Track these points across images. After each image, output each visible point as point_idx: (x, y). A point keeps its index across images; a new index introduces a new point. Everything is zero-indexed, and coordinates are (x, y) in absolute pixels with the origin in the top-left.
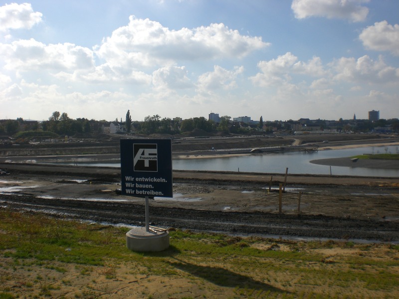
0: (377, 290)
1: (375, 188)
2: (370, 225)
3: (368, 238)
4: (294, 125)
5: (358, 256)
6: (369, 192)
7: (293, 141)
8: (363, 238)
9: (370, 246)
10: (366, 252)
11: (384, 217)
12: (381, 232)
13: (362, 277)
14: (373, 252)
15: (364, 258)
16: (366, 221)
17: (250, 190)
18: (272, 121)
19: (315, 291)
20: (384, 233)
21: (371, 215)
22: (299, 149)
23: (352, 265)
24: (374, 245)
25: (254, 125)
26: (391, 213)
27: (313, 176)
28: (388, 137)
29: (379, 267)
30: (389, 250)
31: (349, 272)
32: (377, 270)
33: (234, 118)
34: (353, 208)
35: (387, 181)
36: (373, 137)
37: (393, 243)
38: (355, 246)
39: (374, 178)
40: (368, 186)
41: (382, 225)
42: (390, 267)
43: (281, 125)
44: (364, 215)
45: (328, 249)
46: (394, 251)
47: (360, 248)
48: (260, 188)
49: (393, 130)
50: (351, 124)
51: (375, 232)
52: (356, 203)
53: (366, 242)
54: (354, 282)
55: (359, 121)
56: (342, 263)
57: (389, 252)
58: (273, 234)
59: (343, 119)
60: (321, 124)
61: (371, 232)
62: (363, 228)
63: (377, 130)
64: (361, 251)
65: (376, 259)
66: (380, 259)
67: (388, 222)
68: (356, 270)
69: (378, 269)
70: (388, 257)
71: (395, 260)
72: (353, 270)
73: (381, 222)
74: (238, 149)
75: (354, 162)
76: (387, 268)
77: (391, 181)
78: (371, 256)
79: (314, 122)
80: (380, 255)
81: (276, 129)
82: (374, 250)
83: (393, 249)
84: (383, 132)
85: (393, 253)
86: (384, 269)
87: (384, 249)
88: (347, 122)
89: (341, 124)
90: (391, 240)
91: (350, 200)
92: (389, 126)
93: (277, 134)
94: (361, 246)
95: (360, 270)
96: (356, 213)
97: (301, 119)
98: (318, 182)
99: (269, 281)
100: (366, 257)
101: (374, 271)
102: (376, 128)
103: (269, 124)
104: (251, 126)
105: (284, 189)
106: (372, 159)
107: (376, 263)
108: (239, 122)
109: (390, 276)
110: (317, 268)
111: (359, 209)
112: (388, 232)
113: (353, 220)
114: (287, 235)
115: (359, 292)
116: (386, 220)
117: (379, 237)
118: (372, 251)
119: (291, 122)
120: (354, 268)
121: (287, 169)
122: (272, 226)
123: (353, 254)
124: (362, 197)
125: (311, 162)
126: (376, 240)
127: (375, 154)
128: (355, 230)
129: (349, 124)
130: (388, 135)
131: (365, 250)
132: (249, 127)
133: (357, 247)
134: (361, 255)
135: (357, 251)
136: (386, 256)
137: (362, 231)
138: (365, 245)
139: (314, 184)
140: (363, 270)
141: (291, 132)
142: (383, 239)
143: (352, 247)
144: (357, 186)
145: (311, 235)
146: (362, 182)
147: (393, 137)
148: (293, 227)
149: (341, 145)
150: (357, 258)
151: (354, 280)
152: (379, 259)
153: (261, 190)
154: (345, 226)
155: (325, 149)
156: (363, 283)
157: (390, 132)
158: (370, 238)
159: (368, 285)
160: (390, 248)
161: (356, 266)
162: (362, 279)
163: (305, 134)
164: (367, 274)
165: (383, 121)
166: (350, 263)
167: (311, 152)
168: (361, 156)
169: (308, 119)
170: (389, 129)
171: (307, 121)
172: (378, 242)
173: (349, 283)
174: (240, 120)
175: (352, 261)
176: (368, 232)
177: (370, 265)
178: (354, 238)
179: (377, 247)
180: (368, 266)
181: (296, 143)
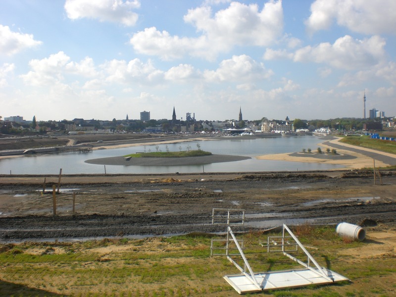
0: (151, 283)
1: (147, 184)
2: (143, 220)
3: (141, 233)
4: (68, 125)
5: (132, 251)
6: (142, 189)
7: (67, 141)
8: (137, 234)
9: (143, 241)
10: (140, 247)
11: (156, 212)
12: (153, 227)
13: (136, 272)
14: (147, 246)
15: (138, 253)
16: (139, 217)
17: (23, 194)
18: (45, 121)
19: (92, 291)
20: (156, 227)
21: (143, 211)
22: (73, 149)
23: (127, 261)
24: (147, 239)
25: (26, 125)
26: (162, 208)
27: (88, 175)
28: (158, 137)
29: (153, 260)
30: (161, 243)
31: (124, 269)
32: (150, 264)
33: (5, 118)
34: (127, 205)
35: (158, 178)
36: (144, 137)
37: (164, 236)
38: (129, 242)
39: (146, 175)
40: (141, 183)
41: (154, 220)
42: (162, 260)
43: (55, 125)
44: (137, 212)
45: (103, 248)
46: (166, 243)
47: (134, 243)
48: (33, 190)
49: (162, 130)
50: (124, 124)
51: (148, 227)
52: (129, 200)
53: (140, 237)
54: (129, 277)
55: (131, 121)
56: (117, 260)
57: (161, 245)
58: (48, 237)
59: (116, 120)
60: (95, 124)
61: (144, 227)
62: (136, 224)
63: (148, 130)
64: (135, 247)
65: (149, 253)
66: (154, 252)
67: (159, 216)
68: (130, 266)
69: (152, 262)
70: (161, 250)
71: (167, 252)
72: (128, 266)
73: (153, 217)
74: (10, 151)
75: (128, 161)
76: (160, 260)
77: (162, 177)
78: (144, 251)
79: (88, 122)
80: (153, 248)
81: (50, 129)
82: (147, 244)
83: (165, 241)
84: (154, 131)
85: (164, 246)
86: (157, 262)
87: (157, 242)
88: (120, 122)
89: (114, 124)
90: (163, 233)
91: (124, 198)
92: (159, 126)
93: (51, 135)
94: (135, 241)
95: (134, 265)
96: (129, 210)
97: (76, 120)
98: (93, 182)
99: (45, 286)
100: (140, 251)
101: (148, 265)
102: (147, 128)
103: (43, 124)
104: (24, 126)
105: (58, 190)
106: (144, 157)
107: (150, 257)
108: (10, 122)
109: (164, 268)
110: (93, 268)
111: (132, 206)
112: (159, 226)
113: (127, 217)
114: (62, 237)
115: (135, 287)
116: (158, 215)
117: (151, 232)
118: (145, 245)
119: (65, 122)
120: (129, 264)
121: (61, 169)
122: (47, 229)
123: (128, 250)
124: (134, 194)
125: (86, 162)
126: (149, 234)
127: (146, 152)
128: (129, 227)
129: (122, 124)
130: (158, 135)
131: (138, 245)
132: (22, 127)
133: (131, 243)
134: (135, 250)
135: (131, 246)
136: (159, 249)
137: (135, 227)
138: (138, 240)
139: (89, 184)
140: (137, 265)
141: (65, 132)
142: (155, 233)
143: (126, 243)
144: (130, 183)
145: (86, 235)
146: (135, 180)
147: (163, 136)
148: (68, 229)
149: (114, 144)
150: (132, 254)
151: (129, 275)
152: (152, 252)
153: (34, 192)
154: (120, 224)
155: (99, 149)
156: (138, 277)
157: (160, 131)
158: (143, 233)
159: (143, 279)
160: (162, 241)
161: (130, 262)
162: (137, 273)
163: (79, 134)
164: (141, 269)
165: (153, 121)
166: (125, 260)
167: (86, 151)
168: (134, 155)
169: (82, 119)
170: (159, 129)
171: (81, 121)
172: (151, 236)
173: (125, 279)
174: (12, 120)
175: (127, 257)
176: (141, 227)
177: (144, 259)
178: (128, 234)
179: (150, 241)
180: (142, 260)
181: (71, 143)
